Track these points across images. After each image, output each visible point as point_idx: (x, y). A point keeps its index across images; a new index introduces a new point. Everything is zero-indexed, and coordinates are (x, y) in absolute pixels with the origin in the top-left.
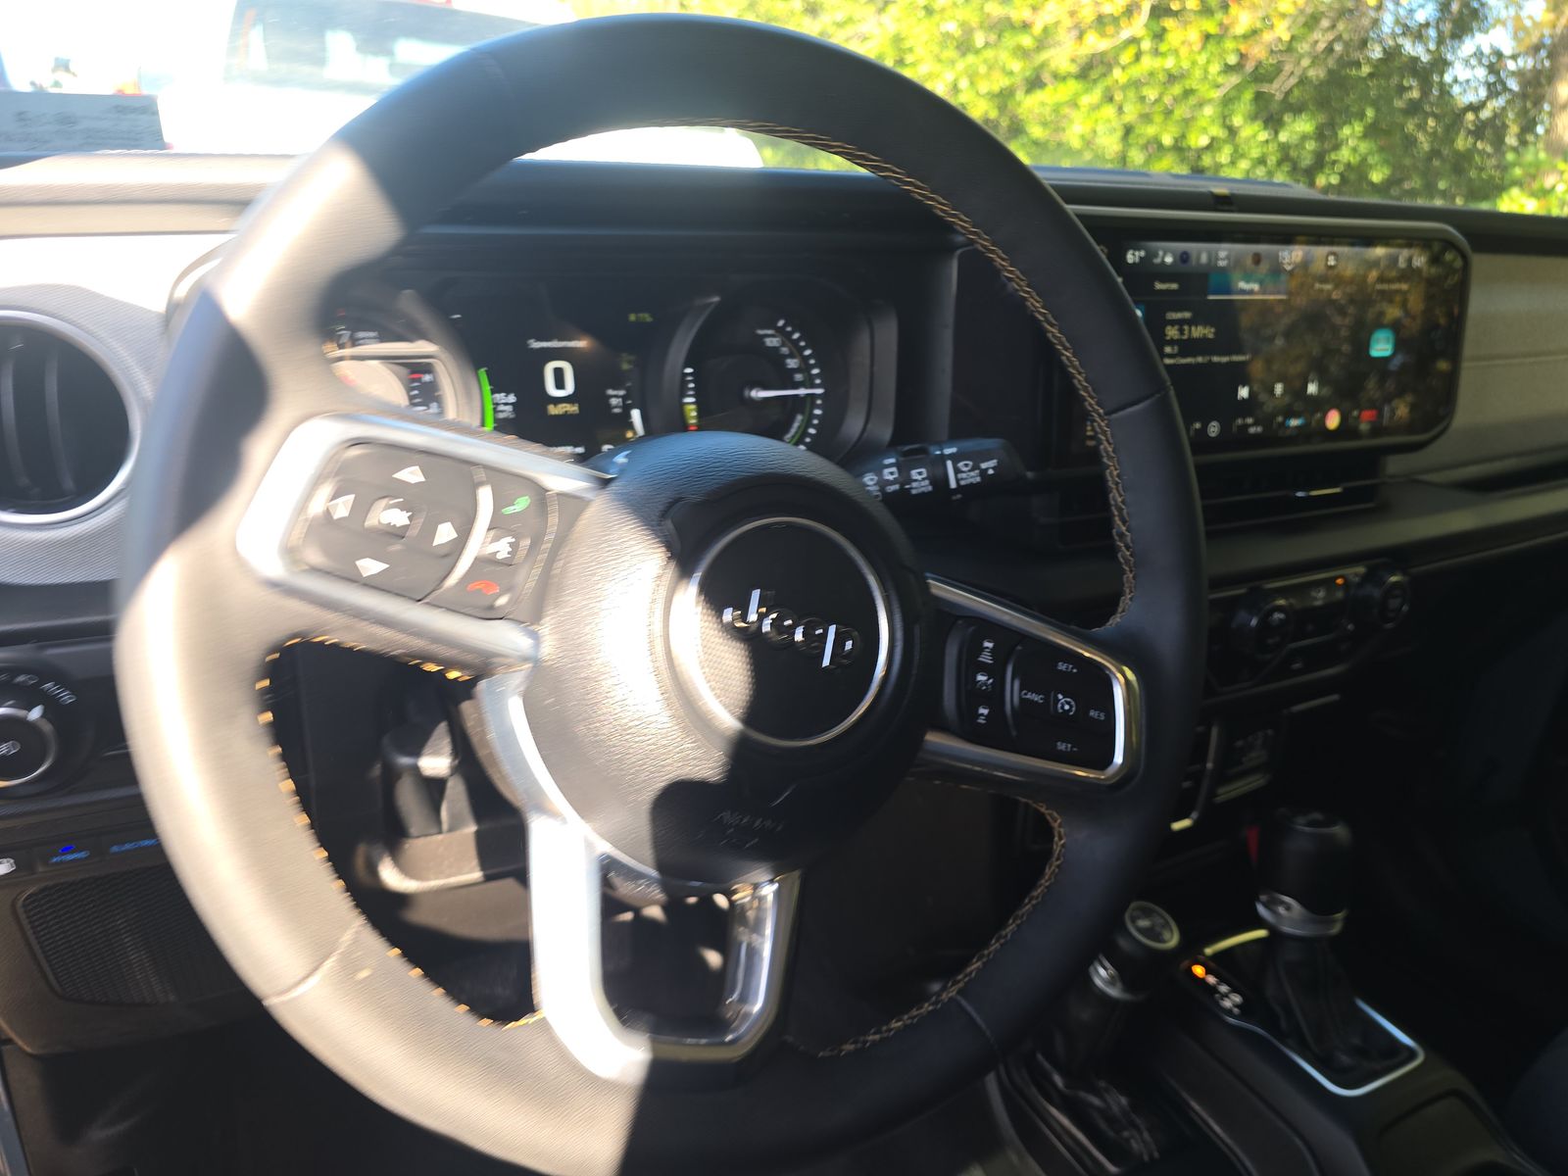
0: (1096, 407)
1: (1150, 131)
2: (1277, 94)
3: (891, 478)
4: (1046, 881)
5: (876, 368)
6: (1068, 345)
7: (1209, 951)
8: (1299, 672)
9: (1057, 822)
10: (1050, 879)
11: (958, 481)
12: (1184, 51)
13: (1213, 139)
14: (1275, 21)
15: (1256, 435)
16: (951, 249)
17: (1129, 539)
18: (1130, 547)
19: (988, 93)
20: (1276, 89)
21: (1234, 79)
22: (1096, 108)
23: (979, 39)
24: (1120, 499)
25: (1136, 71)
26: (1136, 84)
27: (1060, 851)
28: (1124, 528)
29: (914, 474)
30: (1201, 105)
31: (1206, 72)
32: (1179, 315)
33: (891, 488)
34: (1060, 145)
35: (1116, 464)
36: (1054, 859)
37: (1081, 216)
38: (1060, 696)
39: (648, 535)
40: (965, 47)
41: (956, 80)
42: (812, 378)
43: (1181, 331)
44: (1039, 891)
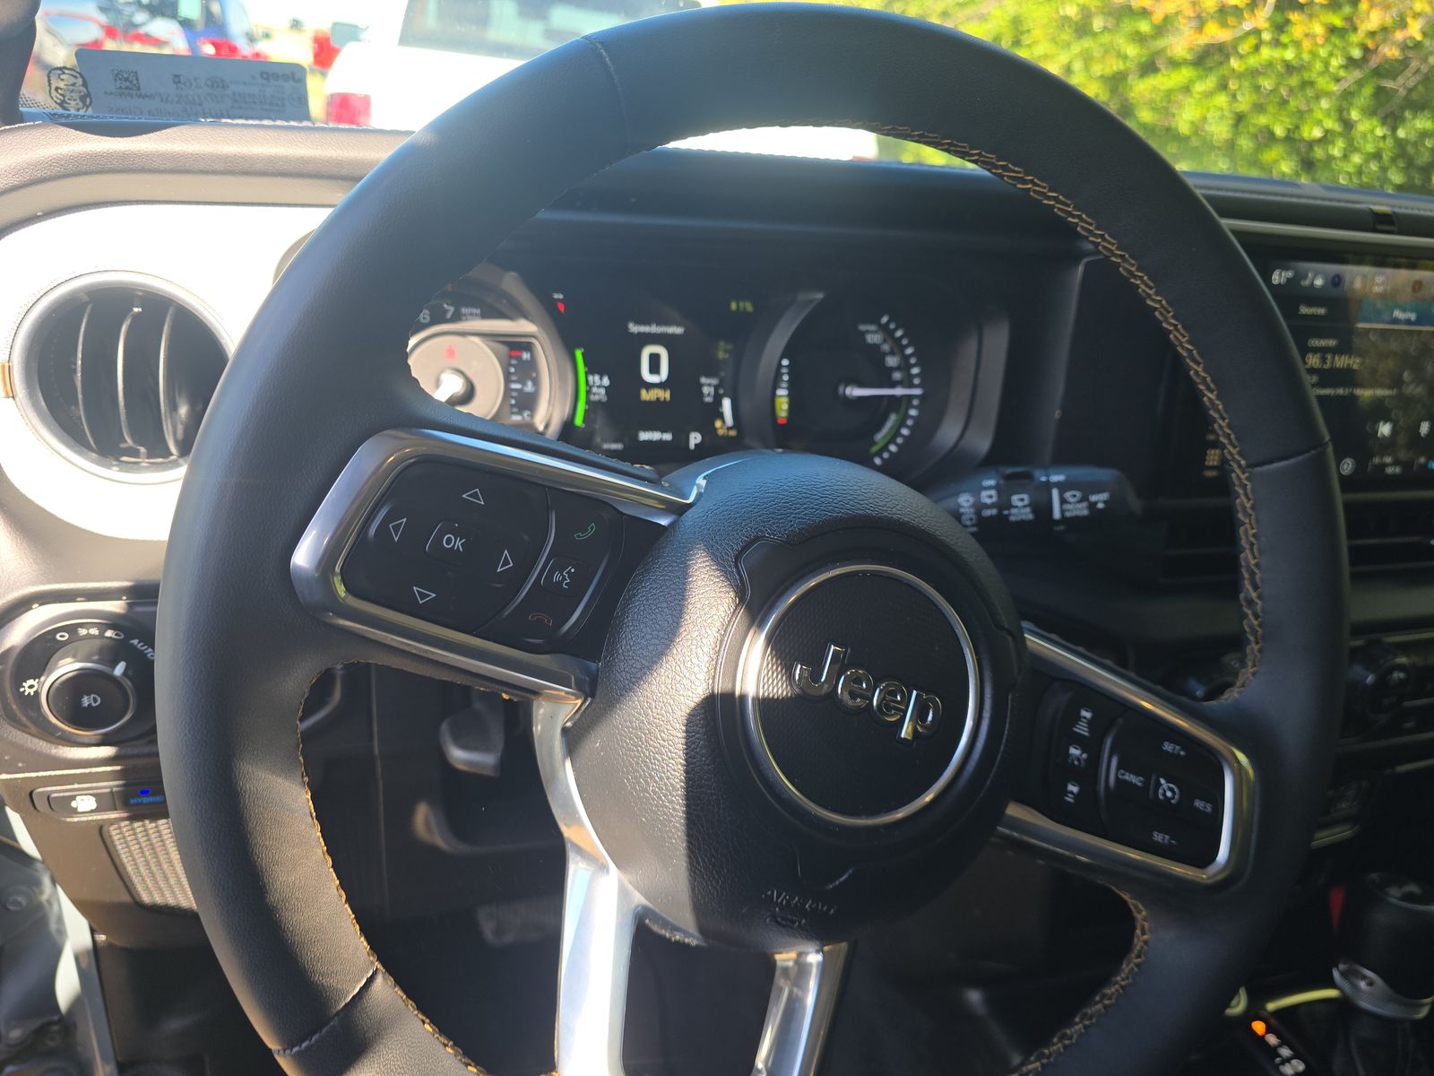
0: (1237, 457)
1: (1262, 120)
2: (1401, 90)
3: (988, 501)
4: (1123, 980)
5: (981, 375)
6: (1212, 386)
7: (1271, 1006)
8: (1410, 732)
9: (1141, 914)
10: (1127, 978)
11: (1063, 511)
12: (1306, 44)
13: (1327, 132)
14: (1409, 20)
15: (1394, 476)
16: (1076, 257)
17: (1259, 608)
18: (1259, 617)
19: (1102, 77)
20: (1398, 85)
21: (1357, 74)
22: (1208, 95)
23: (1098, 24)
24: (1253, 562)
25: (1253, 61)
26: (1254, 73)
27: (1142, 947)
28: (1254, 595)
29: (1015, 499)
30: (1317, 97)
31: (1327, 64)
32: (1323, 343)
33: (988, 513)
34: (1168, 129)
35: (1253, 522)
36: (1133, 955)
37: (1237, 233)
38: (1162, 781)
39: (718, 577)
40: (1082, 28)
41: (1070, 63)
42: (911, 377)
43: (1324, 360)
44: (1113, 990)
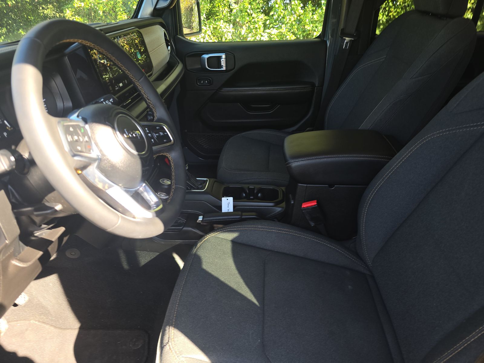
0: (135, 80)
4: (172, 164)
9: (168, 155)
24: (146, 96)
35: (143, 90)
36: (171, 161)
38: (160, 133)
